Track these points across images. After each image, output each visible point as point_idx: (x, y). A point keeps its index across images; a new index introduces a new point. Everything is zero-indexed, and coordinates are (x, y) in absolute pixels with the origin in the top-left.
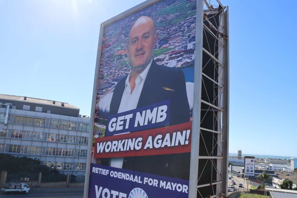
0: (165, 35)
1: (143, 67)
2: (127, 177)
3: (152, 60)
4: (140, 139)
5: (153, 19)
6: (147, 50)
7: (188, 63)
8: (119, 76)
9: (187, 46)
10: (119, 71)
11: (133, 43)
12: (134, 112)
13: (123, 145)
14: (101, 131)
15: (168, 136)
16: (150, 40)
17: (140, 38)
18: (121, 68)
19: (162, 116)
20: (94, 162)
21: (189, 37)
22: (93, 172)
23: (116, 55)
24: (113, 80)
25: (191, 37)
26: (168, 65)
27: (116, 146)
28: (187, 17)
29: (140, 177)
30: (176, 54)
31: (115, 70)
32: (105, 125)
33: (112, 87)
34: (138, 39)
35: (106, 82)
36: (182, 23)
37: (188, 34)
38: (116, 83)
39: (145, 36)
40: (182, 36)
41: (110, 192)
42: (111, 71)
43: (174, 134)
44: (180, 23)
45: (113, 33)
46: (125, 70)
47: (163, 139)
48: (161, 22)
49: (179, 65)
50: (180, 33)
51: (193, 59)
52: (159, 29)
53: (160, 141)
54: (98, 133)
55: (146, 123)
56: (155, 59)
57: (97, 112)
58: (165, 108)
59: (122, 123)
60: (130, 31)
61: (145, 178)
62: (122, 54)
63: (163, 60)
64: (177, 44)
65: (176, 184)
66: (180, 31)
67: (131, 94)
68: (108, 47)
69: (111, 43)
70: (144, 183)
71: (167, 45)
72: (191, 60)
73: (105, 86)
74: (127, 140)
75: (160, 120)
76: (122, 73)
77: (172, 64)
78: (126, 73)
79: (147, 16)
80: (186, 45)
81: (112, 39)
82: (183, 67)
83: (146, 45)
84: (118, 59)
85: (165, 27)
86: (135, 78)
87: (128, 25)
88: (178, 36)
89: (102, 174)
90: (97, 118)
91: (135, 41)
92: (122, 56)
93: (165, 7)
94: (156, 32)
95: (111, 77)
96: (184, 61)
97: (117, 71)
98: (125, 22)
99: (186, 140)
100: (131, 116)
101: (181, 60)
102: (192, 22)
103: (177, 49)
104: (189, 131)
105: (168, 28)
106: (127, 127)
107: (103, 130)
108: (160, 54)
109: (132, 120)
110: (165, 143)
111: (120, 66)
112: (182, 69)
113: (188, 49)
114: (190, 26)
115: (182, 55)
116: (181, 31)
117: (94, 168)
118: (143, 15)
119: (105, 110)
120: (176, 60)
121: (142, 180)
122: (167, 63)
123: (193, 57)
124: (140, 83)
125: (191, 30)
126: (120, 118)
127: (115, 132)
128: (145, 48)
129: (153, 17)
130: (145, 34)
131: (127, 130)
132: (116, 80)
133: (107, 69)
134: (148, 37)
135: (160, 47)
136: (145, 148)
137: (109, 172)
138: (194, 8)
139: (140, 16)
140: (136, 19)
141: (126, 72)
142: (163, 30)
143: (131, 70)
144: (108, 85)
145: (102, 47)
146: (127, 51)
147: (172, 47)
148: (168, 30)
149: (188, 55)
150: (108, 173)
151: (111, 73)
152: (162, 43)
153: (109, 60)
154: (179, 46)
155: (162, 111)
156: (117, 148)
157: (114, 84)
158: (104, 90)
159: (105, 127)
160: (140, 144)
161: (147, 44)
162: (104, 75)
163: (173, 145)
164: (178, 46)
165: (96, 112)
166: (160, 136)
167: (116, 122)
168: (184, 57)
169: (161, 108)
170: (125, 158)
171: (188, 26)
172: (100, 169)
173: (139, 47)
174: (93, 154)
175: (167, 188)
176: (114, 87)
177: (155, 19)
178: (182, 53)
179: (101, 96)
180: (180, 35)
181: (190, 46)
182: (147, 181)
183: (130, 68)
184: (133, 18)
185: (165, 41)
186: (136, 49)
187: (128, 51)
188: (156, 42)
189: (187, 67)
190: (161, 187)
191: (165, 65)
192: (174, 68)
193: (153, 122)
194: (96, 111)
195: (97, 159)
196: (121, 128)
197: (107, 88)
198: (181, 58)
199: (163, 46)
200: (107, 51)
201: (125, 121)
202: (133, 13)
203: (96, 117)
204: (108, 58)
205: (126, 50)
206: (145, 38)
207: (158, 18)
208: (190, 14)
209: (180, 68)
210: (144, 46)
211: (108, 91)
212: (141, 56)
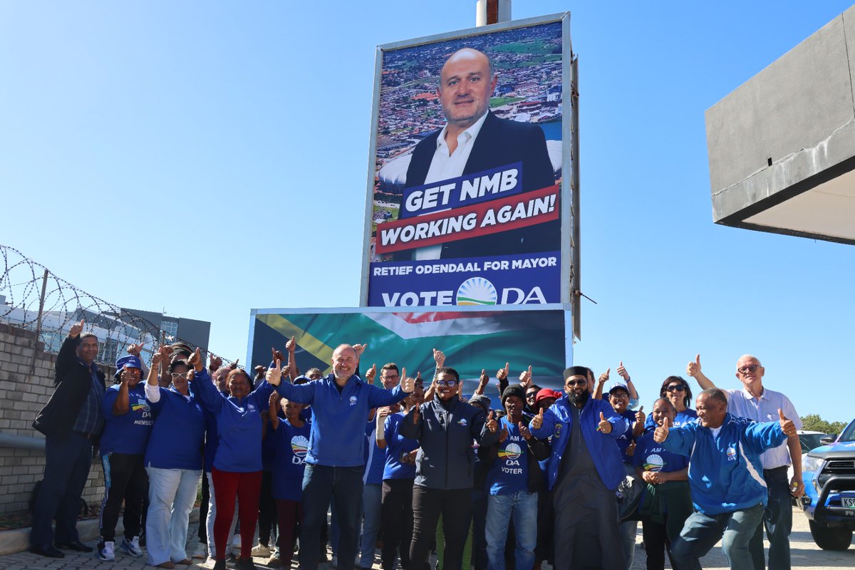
0: (511, 80)
1: (472, 120)
2: (451, 268)
3: (488, 111)
4: (473, 215)
5: (488, 56)
6: (478, 98)
7: (549, 117)
8: (424, 130)
9: (546, 98)
10: (422, 123)
11: (450, 84)
12: (458, 181)
13: (440, 228)
14: (389, 213)
15: (521, 206)
16: (482, 83)
17: (464, 79)
18: (427, 119)
19: (508, 183)
20: (378, 259)
21: (549, 87)
22: (375, 274)
23: (413, 100)
24: (410, 137)
25: (552, 86)
26: (516, 120)
27: (425, 230)
28: (545, 61)
29: (476, 264)
30: (528, 106)
31: (415, 121)
32: (397, 203)
33: (408, 147)
34: (459, 79)
35: (394, 140)
36: (538, 67)
37: (547, 83)
38: (417, 141)
39: (473, 77)
40: (538, 84)
41: (419, 296)
42: (404, 122)
43: (531, 203)
44: (534, 68)
45: (404, 64)
46: (436, 123)
47: (513, 211)
48: (501, 62)
49: (535, 119)
50: (535, 80)
51: (556, 113)
53: (508, 214)
54: (383, 215)
55: (482, 194)
56: (493, 110)
57: (378, 184)
58: (514, 172)
59: (435, 197)
60: (443, 66)
61: (486, 263)
62: (428, 99)
63: (508, 112)
64: (531, 94)
65: (537, 260)
66: (534, 78)
67: (450, 156)
68: (394, 86)
69: (402, 80)
70: (485, 269)
71: (513, 93)
72: (553, 115)
73: (393, 146)
74: (446, 221)
75: (504, 188)
76: (428, 128)
77: (523, 118)
78: (438, 128)
79: (476, 49)
80: (545, 96)
81: (404, 73)
82: (541, 123)
83: (475, 89)
84: (418, 106)
85: (509, 70)
86: (457, 134)
87: (438, 57)
88: (531, 83)
89: (397, 274)
90: (378, 193)
91: (454, 83)
92: (428, 102)
93: (509, 42)
94: (493, 74)
95: (405, 131)
96: (542, 115)
97: (418, 124)
98: (432, 51)
99: (549, 206)
100: (453, 186)
101: (537, 114)
102: (554, 69)
103: (530, 100)
104: (553, 197)
105: (514, 72)
106: (445, 201)
107: (394, 210)
108: (501, 104)
109: (455, 194)
110: (516, 215)
111: (426, 116)
113: (548, 100)
114: (550, 72)
115: (538, 108)
116: (537, 78)
117: (376, 269)
118: (469, 47)
119: (396, 181)
120: (529, 113)
121: (481, 266)
122: (515, 117)
123: (556, 111)
124: (467, 141)
125: (553, 79)
126: (428, 192)
127: (421, 211)
128: (473, 95)
130: (472, 74)
131: (446, 206)
132: (415, 137)
133: (396, 119)
134: (478, 79)
135: (501, 95)
136: (483, 225)
137: (414, 269)
138: (559, 50)
139: (462, 47)
140: (455, 51)
141: (437, 126)
142: (506, 73)
143: (447, 123)
144: (399, 144)
145: (382, 84)
146: (437, 95)
147: (523, 97)
148: (515, 74)
149: (548, 108)
150: (411, 271)
151: (406, 126)
152: (504, 91)
153: (397, 106)
154: (534, 96)
155: (509, 176)
156: (427, 233)
157: (414, 142)
158: (390, 152)
159: (398, 206)
160: (474, 222)
161: (477, 88)
162: (388, 128)
163: (530, 214)
165: (376, 184)
166: (508, 208)
167: (423, 196)
168: (542, 110)
169: (506, 173)
170: (444, 245)
171: (548, 73)
172: (392, 269)
173: (463, 92)
174: (374, 248)
175: (524, 267)
177: (491, 57)
178: (539, 105)
179: (385, 159)
180: (535, 83)
181: (552, 97)
182: (490, 266)
183: (445, 120)
184: (447, 48)
185: (511, 87)
186: (456, 94)
187: (440, 95)
188: (493, 88)
189: (547, 122)
190: (513, 268)
191: (511, 119)
192: (527, 123)
193: (495, 191)
194: (376, 182)
195: (384, 255)
196: (434, 204)
197: (398, 147)
198: (538, 111)
199: (506, 95)
200: (394, 92)
201: (441, 195)
202: (449, 41)
203: (376, 192)
204: (396, 103)
206: (474, 79)
207: (497, 56)
208: (549, 58)
209: (536, 123)
210: (471, 91)
211: (400, 153)
212: (468, 104)
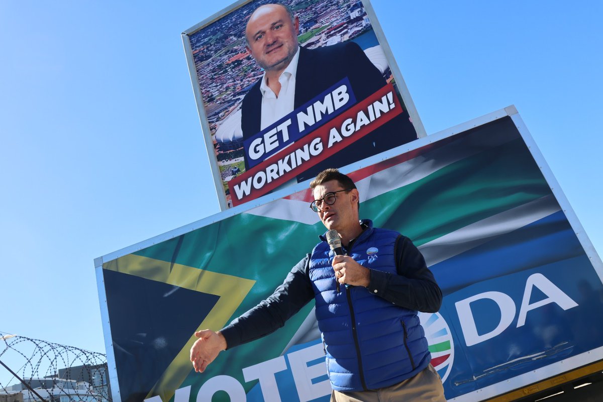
0: (311, 16)
1: (287, 61)
3: (299, 48)
4: (318, 140)
5: (283, 4)
6: (286, 40)
7: (359, 31)
8: (245, 85)
9: (350, 17)
10: (242, 81)
11: (257, 39)
12: (293, 116)
13: (289, 163)
14: (235, 168)
15: (361, 115)
16: (286, 27)
17: (268, 31)
18: (245, 75)
19: (341, 100)
21: (349, 7)
23: (227, 64)
24: (234, 96)
25: (352, 6)
26: (328, 44)
27: (275, 171)
30: (335, 30)
31: (235, 81)
32: (240, 156)
33: (236, 105)
34: (264, 33)
35: (221, 103)
37: (345, 5)
38: (242, 97)
39: (275, 27)
40: (337, 9)
42: (225, 86)
43: (370, 108)
45: (210, 39)
46: (254, 75)
47: (354, 122)
48: (297, 5)
49: (346, 38)
50: (334, 7)
51: (364, 25)
52: (297, 13)
53: (352, 127)
54: (231, 172)
55: (319, 118)
56: (303, 45)
57: (218, 146)
58: (343, 88)
59: (275, 137)
60: (245, 28)
62: (241, 59)
63: (318, 41)
64: (333, 19)
66: (332, 5)
67: (277, 97)
68: (206, 60)
69: (212, 52)
71: (317, 25)
72: (362, 27)
73: (221, 108)
74: (293, 155)
75: (338, 105)
76: (249, 82)
77: (335, 40)
78: (258, 78)
79: (271, 3)
80: (348, 16)
81: (213, 46)
82: (353, 38)
83: (281, 35)
84: (233, 68)
85: (306, 8)
86: (277, 77)
87: (238, 22)
88: (331, 11)
90: (220, 154)
91: (260, 37)
92: (242, 60)
94: (293, 17)
95: (229, 92)
96: (351, 32)
97: (238, 82)
98: (232, 19)
99: (389, 104)
100: (289, 122)
101: (347, 32)
103: (335, 24)
104: (390, 95)
105: (311, 8)
106: (286, 138)
107: (239, 164)
108: (310, 38)
109: (293, 128)
110: (359, 124)
111: (243, 74)
112: (352, 41)
113: (352, 18)
115: (345, 28)
116: (334, 5)
118: (264, 4)
119: (234, 137)
120: (338, 35)
122: (326, 43)
123: (364, 23)
124: (288, 80)
126: (266, 136)
127: (265, 155)
128: (280, 40)
129: (281, 2)
130: (274, 24)
131: (288, 142)
132: (239, 94)
133: (217, 86)
134: (281, 26)
135: (307, 30)
136: (330, 145)
140: (253, 12)
141: (256, 77)
142: (305, 11)
143: (265, 72)
144: (226, 105)
145: (195, 62)
146: (248, 52)
147: (327, 24)
148: (313, 9)
149: (355, 24)
151: (227, 88)
152: (308, 26)
153: (215, 75)
154: (337, 20)
155: (340, 94)
156: (278, 173)
157: (239, 99)
158: (220, 115)
159: (242, 159)
160: (320, 147)
161: (283, 33)
162: (212, 95)
163: (372, 119)
164: (335, 21)
165: (215, 148)
166: (349, 121)
167: (263, 142)
168: (349, 27)
169: (335, 93)
173: (270, 41)
174: (231, 205)
176: (240, 103)
178: (345, 25)
179: (217, 123)
180: (334, 9)
181: (354, 14)
183: (262, 69)
184: (245, 12)
185: (314, 21)
186: (265, 45)
187: (251, 52)
188: (297, 28)
189: (358, 36)
191: (323, 46)
192: (339, 44)
193: (331, 111)
194: (215, 145)
196: (277, 144)
197: (226, 108)
198: (345, 30)
199: (311, 28)
200: (208, 65)
201: (280, 134)
202: (244, 6)
203: (218, 153)
204: (213, 73)
205: (245, 52)
206: (277, 27)
209: (348, 40)
210: (277, 38)
211: (229, 113)
212: (279, 49)
